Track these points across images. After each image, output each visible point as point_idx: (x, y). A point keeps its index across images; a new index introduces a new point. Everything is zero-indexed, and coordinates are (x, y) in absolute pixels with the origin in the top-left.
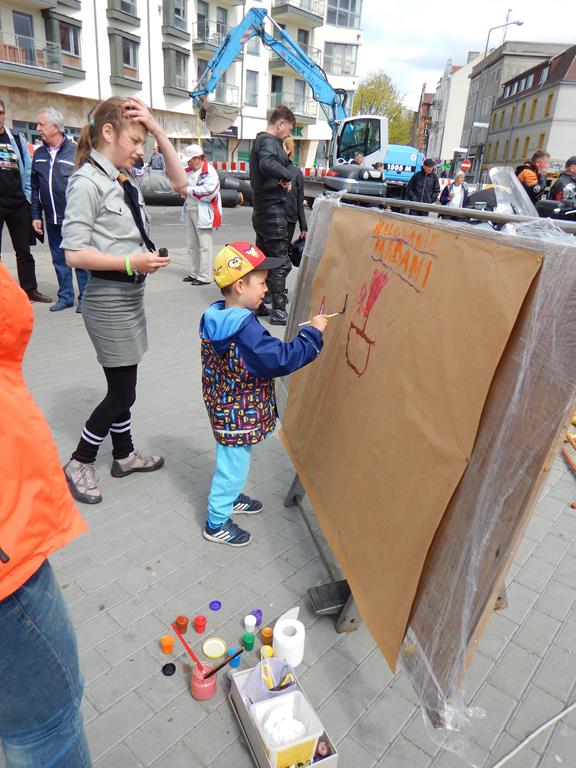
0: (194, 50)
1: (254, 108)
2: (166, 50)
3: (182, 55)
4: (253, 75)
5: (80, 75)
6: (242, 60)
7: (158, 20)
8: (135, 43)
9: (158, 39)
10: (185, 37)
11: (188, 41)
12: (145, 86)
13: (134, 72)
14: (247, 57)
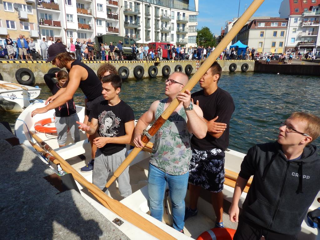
0: (161, 31)
1: (173, 42)
2: (155, 32)
3: (158, 32)
4: (172, 35)
5: (140, 39)
6: (170, 32)
7: (154, 26)
8: (149, 31)
9: (154, 30)
10: (159, 29)
11: (159, 30)
12: (151, 40)
13: (149, 37)
14: (172, 31)
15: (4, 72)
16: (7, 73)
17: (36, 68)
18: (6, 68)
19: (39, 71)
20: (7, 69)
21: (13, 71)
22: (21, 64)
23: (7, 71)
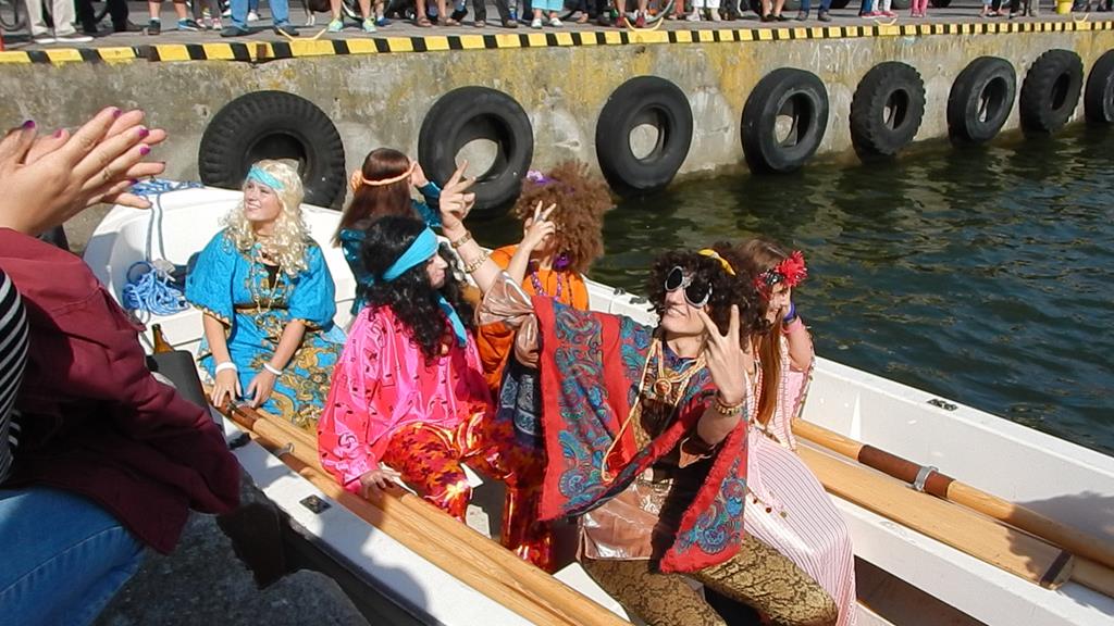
15: (356, 119)
16: (373, 126)
17: (540, 80)
18: (364, 90)
19: (553, 107)
20: (372, 97)
21: (404, 110)
22: (456, 55)
23: (371, 111)
